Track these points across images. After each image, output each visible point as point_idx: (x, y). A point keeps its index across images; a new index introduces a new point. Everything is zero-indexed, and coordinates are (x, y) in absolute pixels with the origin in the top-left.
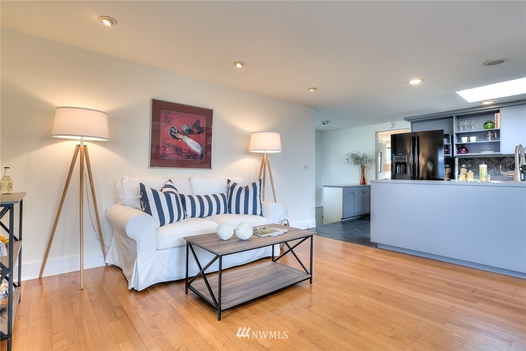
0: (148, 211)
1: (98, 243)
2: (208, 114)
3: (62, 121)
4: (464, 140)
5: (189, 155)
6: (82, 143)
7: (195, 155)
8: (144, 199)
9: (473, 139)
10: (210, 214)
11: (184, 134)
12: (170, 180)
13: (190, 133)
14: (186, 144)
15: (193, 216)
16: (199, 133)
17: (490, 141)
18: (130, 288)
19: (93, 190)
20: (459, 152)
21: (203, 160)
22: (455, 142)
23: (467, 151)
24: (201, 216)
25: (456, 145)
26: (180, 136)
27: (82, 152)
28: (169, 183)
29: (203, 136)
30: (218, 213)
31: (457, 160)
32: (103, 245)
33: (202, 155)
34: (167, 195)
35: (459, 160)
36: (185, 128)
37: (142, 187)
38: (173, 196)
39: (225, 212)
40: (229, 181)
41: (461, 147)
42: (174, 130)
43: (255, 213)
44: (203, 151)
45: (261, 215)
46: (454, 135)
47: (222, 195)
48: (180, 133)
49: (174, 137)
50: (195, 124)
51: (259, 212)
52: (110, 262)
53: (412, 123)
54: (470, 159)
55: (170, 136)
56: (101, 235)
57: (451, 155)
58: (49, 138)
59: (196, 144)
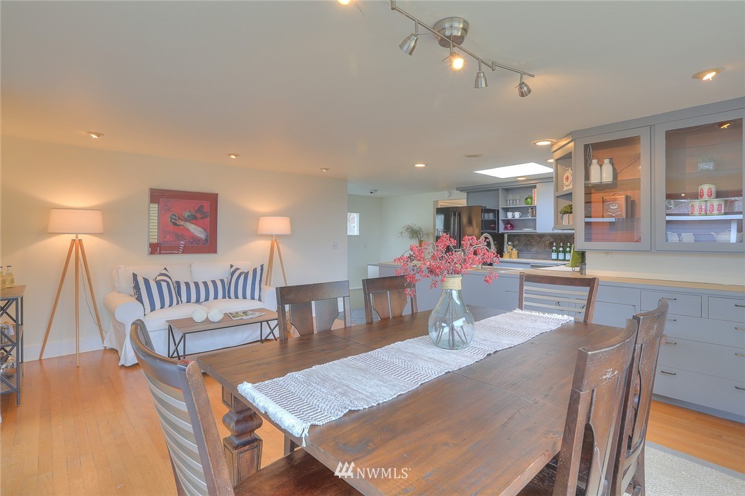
0: (140, 299)
1: (97, 327)
2: (213, 199)
3: (57, 219)
4: (510, 215)
5: (191, 240)
6: (77, 237)
7: (199, 240)
8: (137, 287)
9: (517, 215)
10: (207, 299)
11: (186, 220)
12: (165, 269)
13: (193, 219)
14: (187, 230)
15: (189, 301)
16: (202, 218)
17: (530, 217)
18: (120, 364)
19: (89, 279)
20: (506, 228)
21: (209, 246)
22: (501, 217)
23: (512, 227)
24: (198, 301)
25: (503, 221)
26: (182, 223)
27: (77, 244)
28: (164, 272)
29: (207, 221)
30: (216, 297)
31: (506, 236)
32: (101, 331)
33: (206, 240)
34: (158, 284)
35: (508, 236)
36: (186, 214)
37: (135, 276)
38: (164, 285)
39: (224, 297)
40: (232, 266)
41: (508, 223)
42: (174, 217)
43: (253, 298)
44: (207, 236)
45: (260, 300)
46: (500, 210)
47: (222, 281)
48: (181, 220)
49: (175, 224)
50: (198, 210)
51: (257, 297)
52: (109, 346)
53: (468, 193)
54: (518, 235)
55: (171, 224)
56: (99, 320)
57: (497, 231)
58: (46, 233)
59: (200, 229)
